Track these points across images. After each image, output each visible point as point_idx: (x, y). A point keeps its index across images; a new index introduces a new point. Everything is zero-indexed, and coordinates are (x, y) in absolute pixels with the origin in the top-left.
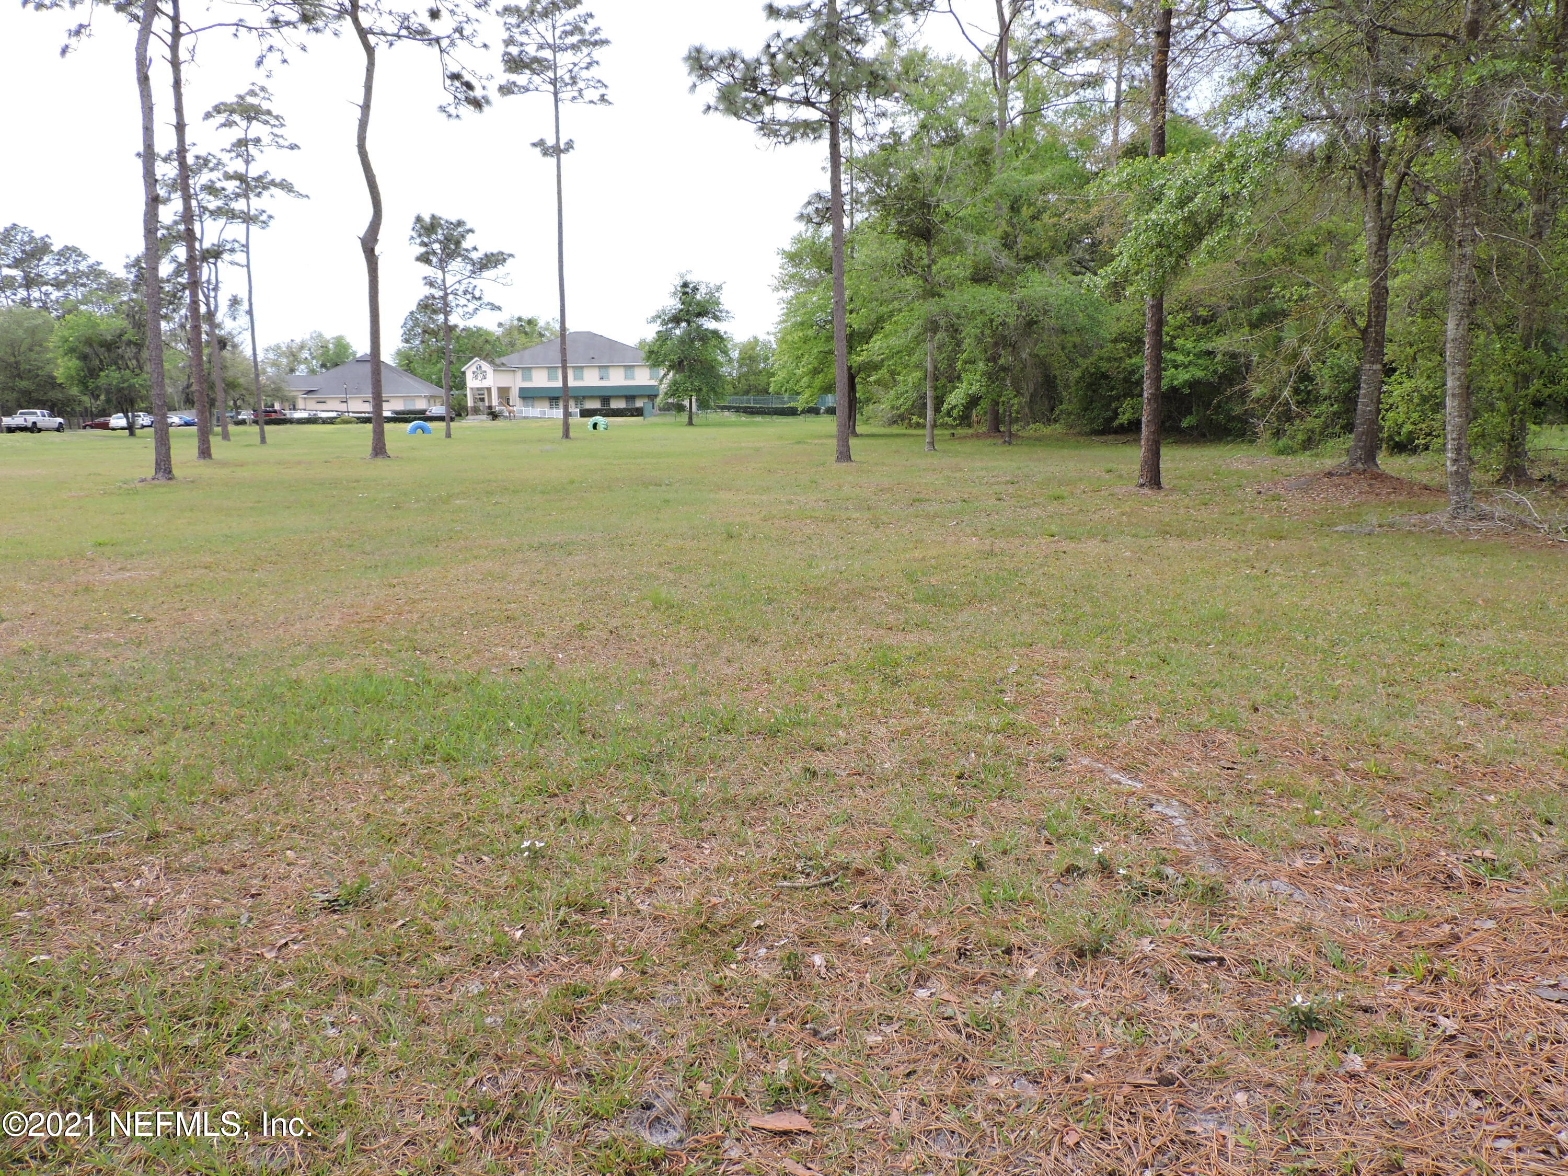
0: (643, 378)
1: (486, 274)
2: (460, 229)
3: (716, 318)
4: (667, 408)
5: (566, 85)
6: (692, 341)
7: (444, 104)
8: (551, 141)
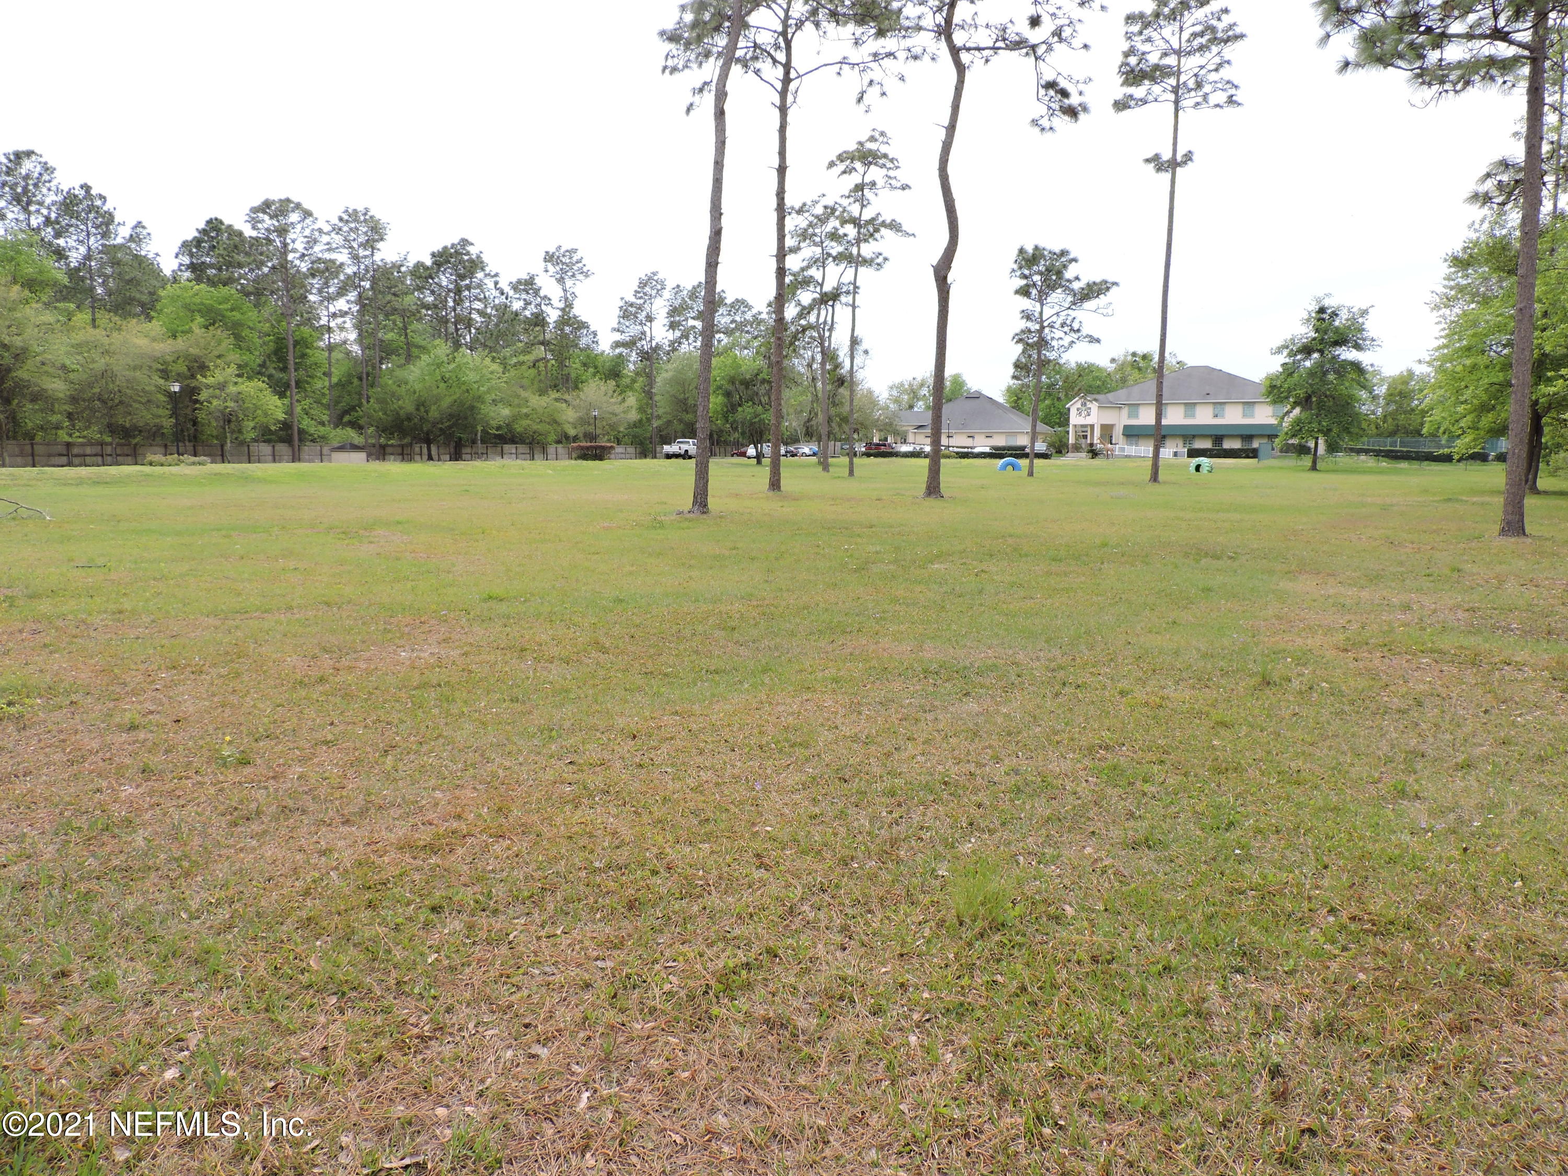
0: (1264, 415)
1: (1088, 305)
2: (1063, 259)
3: (1358, 347)
4: (1287, 449)
5: (1190, 90)
6: (1325, 374)
7: (1037, 117)
8: (1166, 156)
